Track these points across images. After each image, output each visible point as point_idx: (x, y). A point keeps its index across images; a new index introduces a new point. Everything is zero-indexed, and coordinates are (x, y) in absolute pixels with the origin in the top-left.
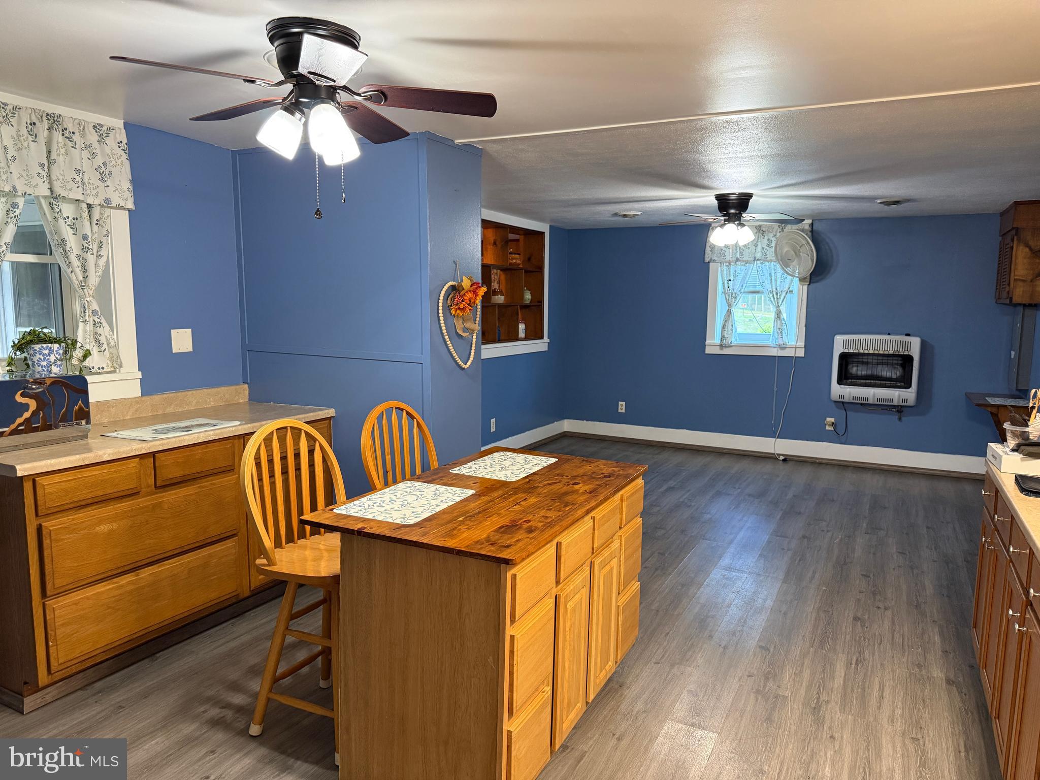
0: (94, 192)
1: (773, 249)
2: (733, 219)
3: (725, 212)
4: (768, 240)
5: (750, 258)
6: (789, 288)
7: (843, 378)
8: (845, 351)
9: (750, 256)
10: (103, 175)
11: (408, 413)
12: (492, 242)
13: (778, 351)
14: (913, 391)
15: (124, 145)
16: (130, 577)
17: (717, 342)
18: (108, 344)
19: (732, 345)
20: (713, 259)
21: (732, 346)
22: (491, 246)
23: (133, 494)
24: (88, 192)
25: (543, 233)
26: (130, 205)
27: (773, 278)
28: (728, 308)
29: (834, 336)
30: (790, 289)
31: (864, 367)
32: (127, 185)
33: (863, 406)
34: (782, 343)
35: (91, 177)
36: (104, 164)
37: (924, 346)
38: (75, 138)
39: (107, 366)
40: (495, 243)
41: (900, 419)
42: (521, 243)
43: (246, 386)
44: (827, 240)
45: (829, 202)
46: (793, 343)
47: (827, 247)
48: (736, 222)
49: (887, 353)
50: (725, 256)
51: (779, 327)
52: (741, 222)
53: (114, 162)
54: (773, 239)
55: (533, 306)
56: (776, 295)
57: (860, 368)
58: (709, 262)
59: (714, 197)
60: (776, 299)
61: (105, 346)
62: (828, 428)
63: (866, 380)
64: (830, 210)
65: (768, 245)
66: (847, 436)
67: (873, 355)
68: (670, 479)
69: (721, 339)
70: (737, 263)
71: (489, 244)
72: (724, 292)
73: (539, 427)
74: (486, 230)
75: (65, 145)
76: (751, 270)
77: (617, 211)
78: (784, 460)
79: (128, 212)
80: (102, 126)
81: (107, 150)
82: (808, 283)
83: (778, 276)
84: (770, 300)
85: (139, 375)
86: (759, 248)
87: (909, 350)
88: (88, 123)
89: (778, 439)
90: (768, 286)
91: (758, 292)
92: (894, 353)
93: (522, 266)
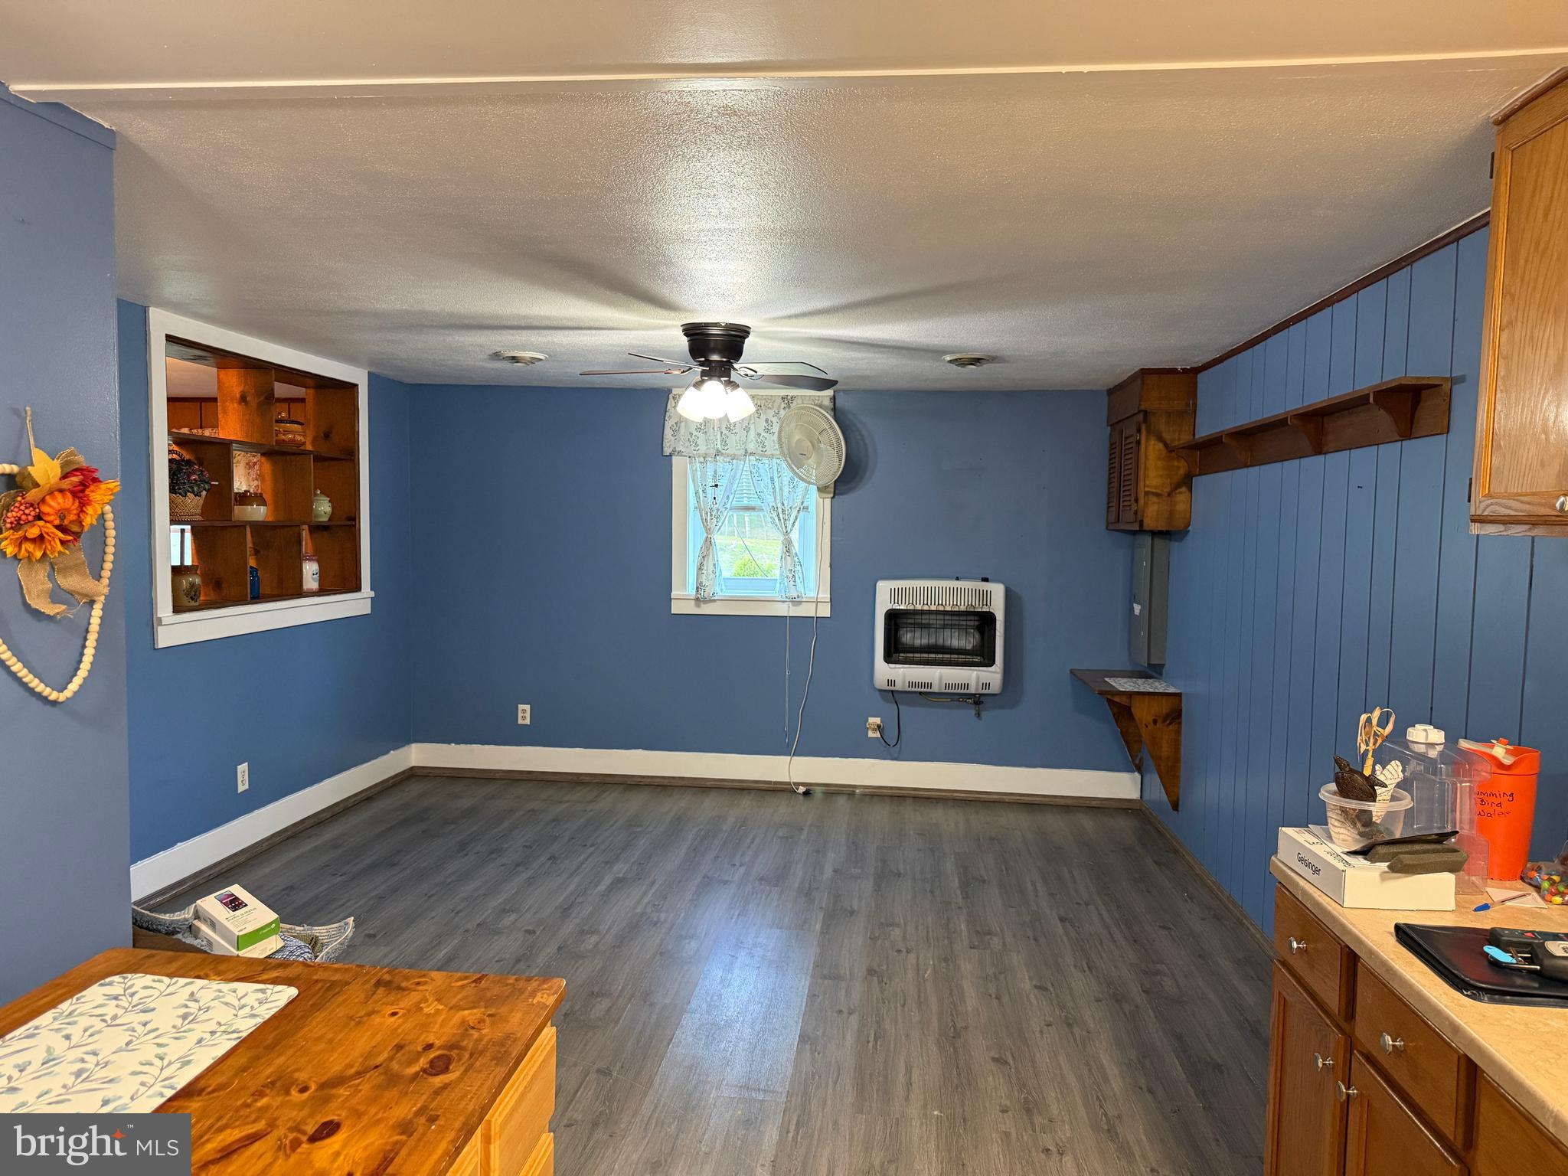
1: (775, 437)
2: (717, 374)
3: (703, 359)
4: (767, 421)
5: (739, 449)
6: (802, 503)
7: (892, 651)
8: (894, 607)
9: (739, 447)
12: (238, 396)
13: (789, 607)
14: (998, 670)
17: (690, 593)
19: (716, 598)
20: (678, 449)
21: (715, 600)
22: (236, 405)
25: (354, 387)
27: (776, 484)
28: (706, 535)
29: (876, 582)
30: (805, 504)
31: (925, 632)
33: (923, 696)
34: (795, 595)
37: (1010, 597)
40: (243, 399)
41: (978, 715)
42: (310, 404)
44: (859, 425)
45: (871, 355)
46: (812, 594)
47: (858, 437)
48: (722, 379)
49: (957, 609)
50: (697, 445)
51: (789, 567)
52: (731, 380)
54: (775, 420)
55: (337, 526)
56: (782, 516)
57: (918, 634)
58: (671, 455)
59: (681, 328)
60: (782, 521)
62: (871, 734)
63: (929, 653)
64: (868, 372)
65: (767, 430)
66: (901, 746)
67: (937, 612)
68: (617, 858)
69: (697, 588)
70: (718, 458)
71: (232, 399)
72: (698, 508)
73: (355, 765)
74: (223, 372)
76: (740, 471)
77: (498, 349)
78: (806, 793)
82: (832, 495)
83: (784, 483)
84: (773, 522)
86: (752, 434)
87: (989, 604)
89: (794, 758)
90: (770, 499)
91: (753, 509)
92: (968, 610)
93: (309, 447)
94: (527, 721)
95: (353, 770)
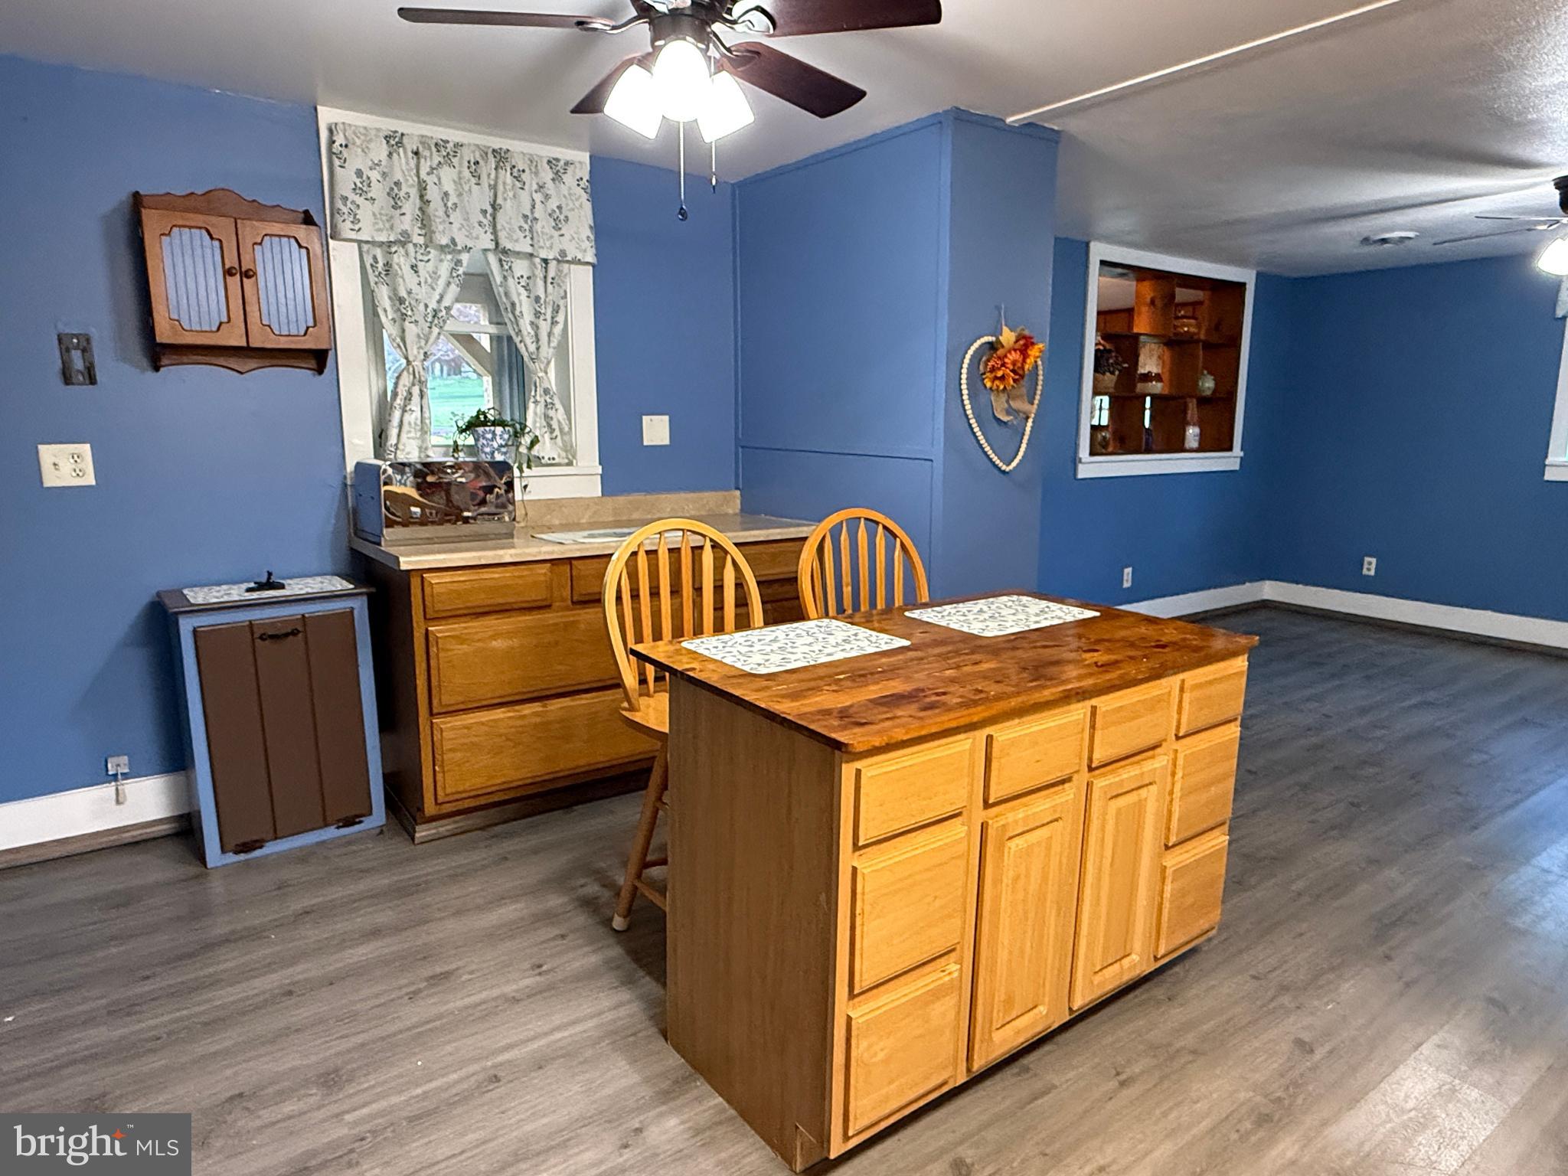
0: (548, 244)
10: (558, 221)
11: (885, 527)
12: (1149, 302)
15: (584, 183)
16: (536, 707)
18: (561, 430)
22: (1147, 309)
23: (544, 607)
24: (541, 244)
25: (1243, 285)
26: (590, 257)
32: (587, 232)
35: (544, 225)
36: (559, 207)
38: (524, 177)
39: (559, 456)
40: (1153, 302)
42: (1206, 303)
43: (738, 493)
53: (571, 205)
55: (1218, 398)
59: (1551, 184)
61: (557, 432)
71: (1144, 306)
74: (1141, 285)
75: (514, 185)
77: (1368, 234)
79: (591, 268)
80: (557, 160)
81: (564, 189)
85: (600, 470)
88: (541, 157)
93: (1202, 337)
94: (1372, 573)
95: (1212, 592)
